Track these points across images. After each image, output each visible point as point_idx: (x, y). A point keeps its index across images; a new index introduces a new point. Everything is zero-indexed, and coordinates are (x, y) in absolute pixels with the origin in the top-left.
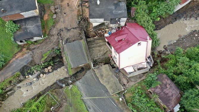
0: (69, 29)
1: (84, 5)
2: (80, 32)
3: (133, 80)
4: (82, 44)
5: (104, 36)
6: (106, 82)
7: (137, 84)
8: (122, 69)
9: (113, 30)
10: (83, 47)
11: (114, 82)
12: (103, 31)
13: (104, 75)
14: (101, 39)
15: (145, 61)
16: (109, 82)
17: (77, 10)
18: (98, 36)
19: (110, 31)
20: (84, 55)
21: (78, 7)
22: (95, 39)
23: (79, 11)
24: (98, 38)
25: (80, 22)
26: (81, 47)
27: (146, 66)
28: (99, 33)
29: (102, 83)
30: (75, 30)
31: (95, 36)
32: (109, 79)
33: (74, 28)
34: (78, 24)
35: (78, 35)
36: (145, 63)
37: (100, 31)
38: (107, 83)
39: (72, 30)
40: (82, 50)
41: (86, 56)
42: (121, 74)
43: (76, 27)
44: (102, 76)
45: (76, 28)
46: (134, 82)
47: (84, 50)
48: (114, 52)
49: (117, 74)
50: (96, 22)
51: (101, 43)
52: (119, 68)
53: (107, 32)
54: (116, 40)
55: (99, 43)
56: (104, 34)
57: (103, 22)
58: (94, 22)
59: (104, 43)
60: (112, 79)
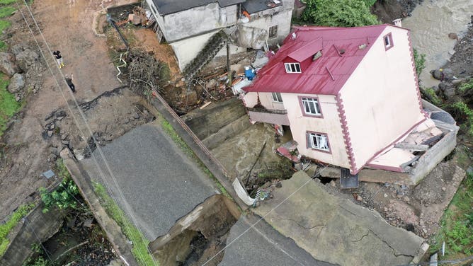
0: (87, 101)
1: (125, 24)
2: (138, 98)
3: (430, 195)
4: (164, 133)
5: (231, 94)
6: (333, 244)
7: (453, 207)
8: (364, 168)
9: (257, 59)
10: (172, 142)
11: (365, 230)
12: (223, 77)
13: (312, 219)
15: (422, 117)
16: (345, 241)
17: (102, 41)
18: (209, 99)
19: (247, 68)
20: (186, 169)
21: (104, 32)
22: (204, 111)
23: (110, 41)
24: (215, 105)
25: (125, 70)
26: (161, 144)
27: (437, 132)
28: (210, 90)
29: (321, 257)
30: (116, 99)
31: (201, 103)
32: (341, 227)
33: (108, 94)
34: (121, 77)
35: (135, 114)
36: (430, 122)
37: (212, 83)
38: (341, 247)
39: (104, 100)
40: (170, 152)
41: (198, 171)
42: (371, 188)
43: (118, 86)
44: (302, 224)
45: (116, 91)
46: (438, 201)
47: (179, 152)
48: (304, 115)
49: (356, 198)
50: (192, 34)
51: (230, 124)
52: (351, 171)
53: (239, 75)
54: (291, 72)
55: (223, 124)
56: (229, 89)
57: (215, 30)
58: (183, 37)
59: (242, 118)
60: (352, 223)
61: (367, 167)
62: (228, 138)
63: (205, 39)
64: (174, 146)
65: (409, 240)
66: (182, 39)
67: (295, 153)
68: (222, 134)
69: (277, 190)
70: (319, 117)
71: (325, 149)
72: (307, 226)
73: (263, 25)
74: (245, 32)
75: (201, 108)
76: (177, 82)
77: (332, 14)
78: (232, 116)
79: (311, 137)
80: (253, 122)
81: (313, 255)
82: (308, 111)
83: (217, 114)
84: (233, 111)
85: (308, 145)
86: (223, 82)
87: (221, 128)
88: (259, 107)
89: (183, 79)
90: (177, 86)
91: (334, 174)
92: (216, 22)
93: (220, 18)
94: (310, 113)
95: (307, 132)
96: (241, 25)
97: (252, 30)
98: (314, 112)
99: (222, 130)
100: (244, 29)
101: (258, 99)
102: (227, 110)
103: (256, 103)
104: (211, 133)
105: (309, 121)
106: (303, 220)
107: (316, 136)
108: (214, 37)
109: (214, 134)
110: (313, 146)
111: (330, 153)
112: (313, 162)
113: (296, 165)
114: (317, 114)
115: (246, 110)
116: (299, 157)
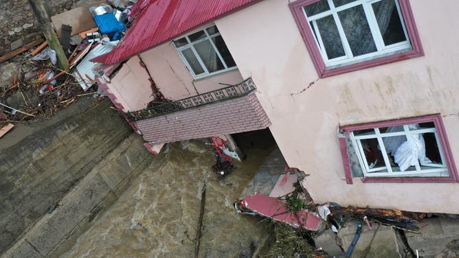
14: (67, 122)
24: (25, 133)
48: (324, 73)
53: (83, 35)
62: (96, 212)
67: (298, 201)
70: (401, 57)
71: (419, 172)
78: (92, 147)
79: (356, 141)
80: (157, 149)
82: (335, 51)
84: (90, 133)
85: (351, 172)
87: (66, 191)
88: (160, 106)
95: (343, 129)
98: (362, 43)
99: (72, 197)
101: (154, 86)
103: (150, 98)
104: (35, 216)
105: (346, 90)
107: (378, 135)
109: (48, 216)
110: (368, 170)
111: (451, 178)
112: (379, 217)
113: (318, 240)
114: (383, 49)
115: (127, 123)
116: (324, 212)
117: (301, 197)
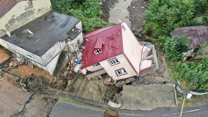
0: (20, 110)
1: (10, 69)
2: (42, 96)
3: (162, 70)
4: (67, 103)
5: (75, 73)
6: (151, 102)
7: (169, 69)
8: (140, 73)
9: (78, 55)
10: (72, 104)
11: (156, 91)
12: (68, 68)
13: (140, 99)
14: (77, 78)
15: (142, 47)
16: (154, 99)
17: (5, 81)
18: (69, 80)
19: (76, 60)
20: (86, 110)
21: (3, 77)
22: (71, 85)
23: (9, 80)
24: (73, 81)
25: (27, 88)
26: (68, 107)
27: (149, 50)
28: (67, 76)
29: (151, 109)
30: (33, 102)
31: (67, 83)
32: (149, 95)
33: (28, 102)
34: (28, 91)
35: (45, 103)
36: (145, 47)
37: (66, 73)
38: (154, 102)
39: (28, 105)
40: (75, 108)
41: (90, 108)
42: (147, 77)
43: (30, 96)
44: (138, 103)
45: (30, 98)
46: (165, 70)
47: (78, 106)
48: (112, 66)
49: (144, 83)
50: (53, 58)
51: (82, 84)
52: (137, 76)
53: (74, 64)
54: (98, 53)
55: (79, 86)
56: (73, 72)
57: (60, 51)
58: (50, 61)
59: (84, 79)
60: (151, 92)
61: (141, 72)
62: (84, 90)
63: (57, 57)
64: (75, 104)
65: (169, 86)
66: (50, 62)
67: (112, 81)
68: (81, 90)
69: (122, 96)
70: (118, 64)
71: (124, 74)
72: (140, 102)
73: (75, 41)
74: (70, 47)
75: (69, 85)
76: (53, 80)
77: (91, 27)
78: (81, 81)
79: (117, 72)
80: (89, 79)
81: (149, 110)
82: (112, 63)
83: (76, 83)
84: (80, 79)
85: (117, 75)
86: (69, 70)
87: (79, 88)
88: (88, 73)
89: (55, 78)
90: (54, 82)
91: (132, 80)
92: (59, 49)
93: (61, 46)
94: (114, 64)
95: (115, 71)
96: (68, 46)
97: (72, 45)
98: (115, 63)
99: (81, 89)
100: (70, 46)
101: (86, 69)
102: (78, 80)
103: (86, 71)
104: (77, 92)
105: (115, 67)
106: (137, 101)
107: (119, 71)
108: (60, 55)
109: (79, 92)
110: (119, 75)
111: (127, 74)
112: (122, 80)
113: (116, 85)
114: (117, 63)
115: (84, 76)
116: (116, 81)
117: (113, 80)
